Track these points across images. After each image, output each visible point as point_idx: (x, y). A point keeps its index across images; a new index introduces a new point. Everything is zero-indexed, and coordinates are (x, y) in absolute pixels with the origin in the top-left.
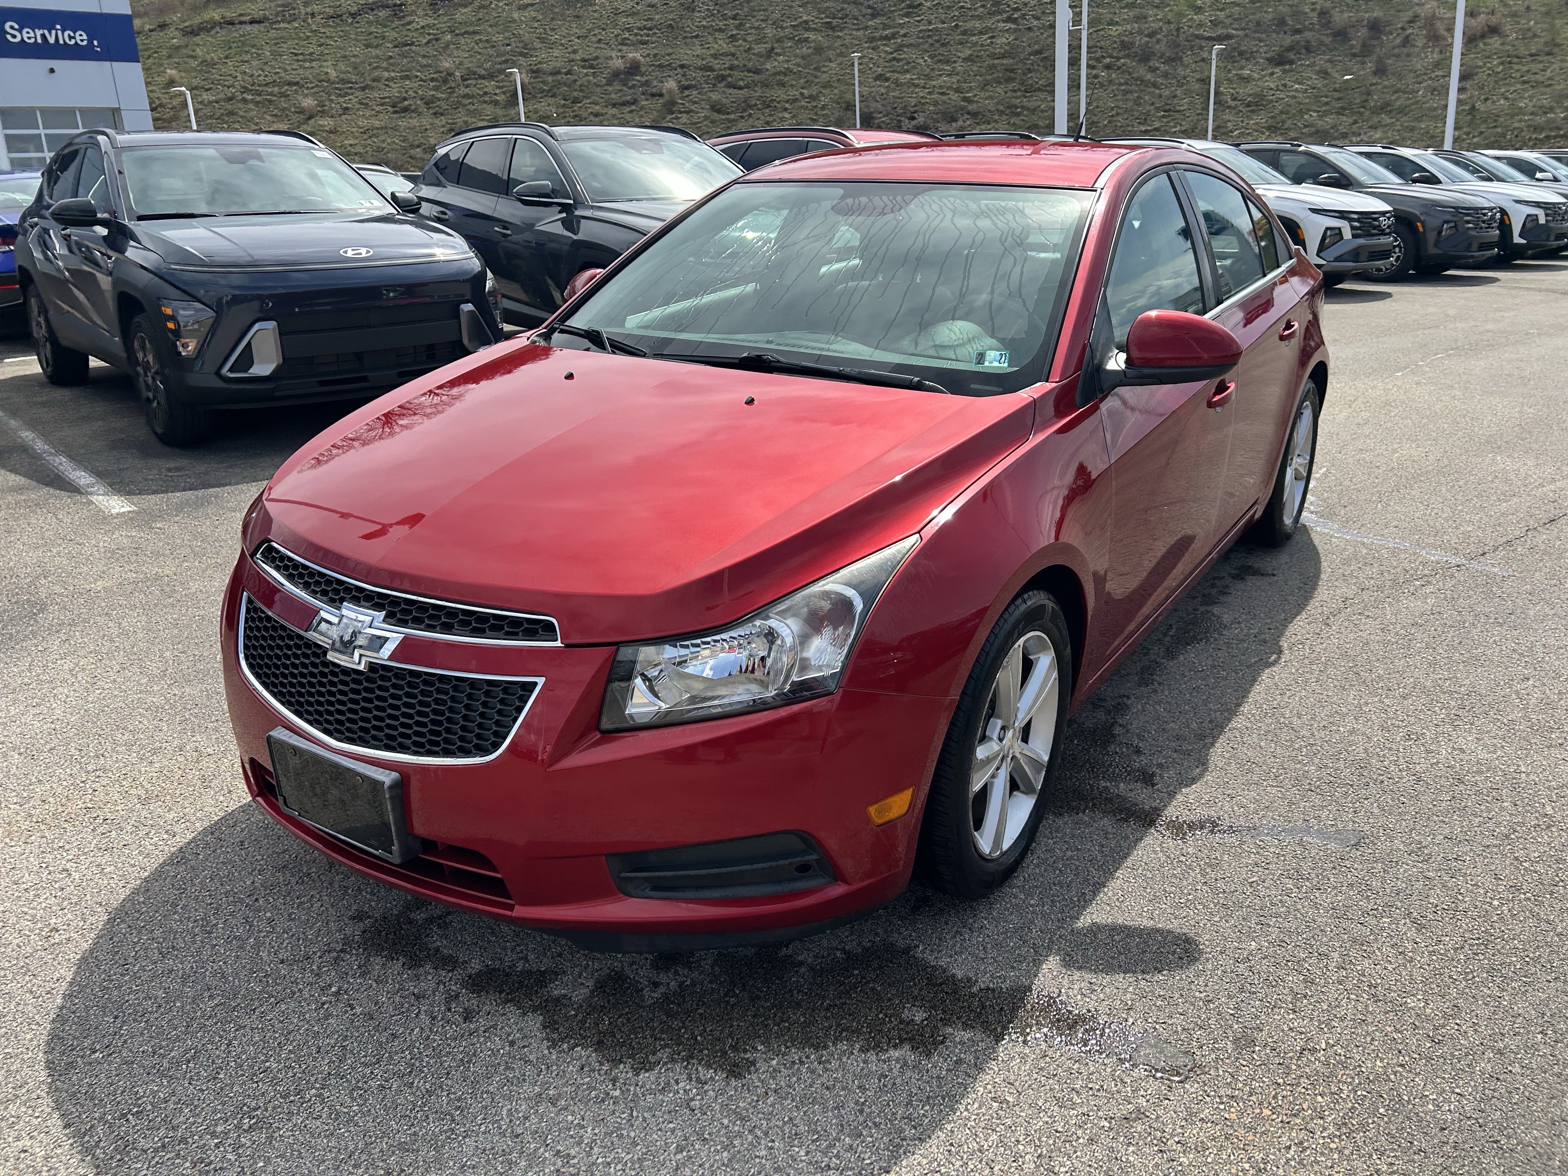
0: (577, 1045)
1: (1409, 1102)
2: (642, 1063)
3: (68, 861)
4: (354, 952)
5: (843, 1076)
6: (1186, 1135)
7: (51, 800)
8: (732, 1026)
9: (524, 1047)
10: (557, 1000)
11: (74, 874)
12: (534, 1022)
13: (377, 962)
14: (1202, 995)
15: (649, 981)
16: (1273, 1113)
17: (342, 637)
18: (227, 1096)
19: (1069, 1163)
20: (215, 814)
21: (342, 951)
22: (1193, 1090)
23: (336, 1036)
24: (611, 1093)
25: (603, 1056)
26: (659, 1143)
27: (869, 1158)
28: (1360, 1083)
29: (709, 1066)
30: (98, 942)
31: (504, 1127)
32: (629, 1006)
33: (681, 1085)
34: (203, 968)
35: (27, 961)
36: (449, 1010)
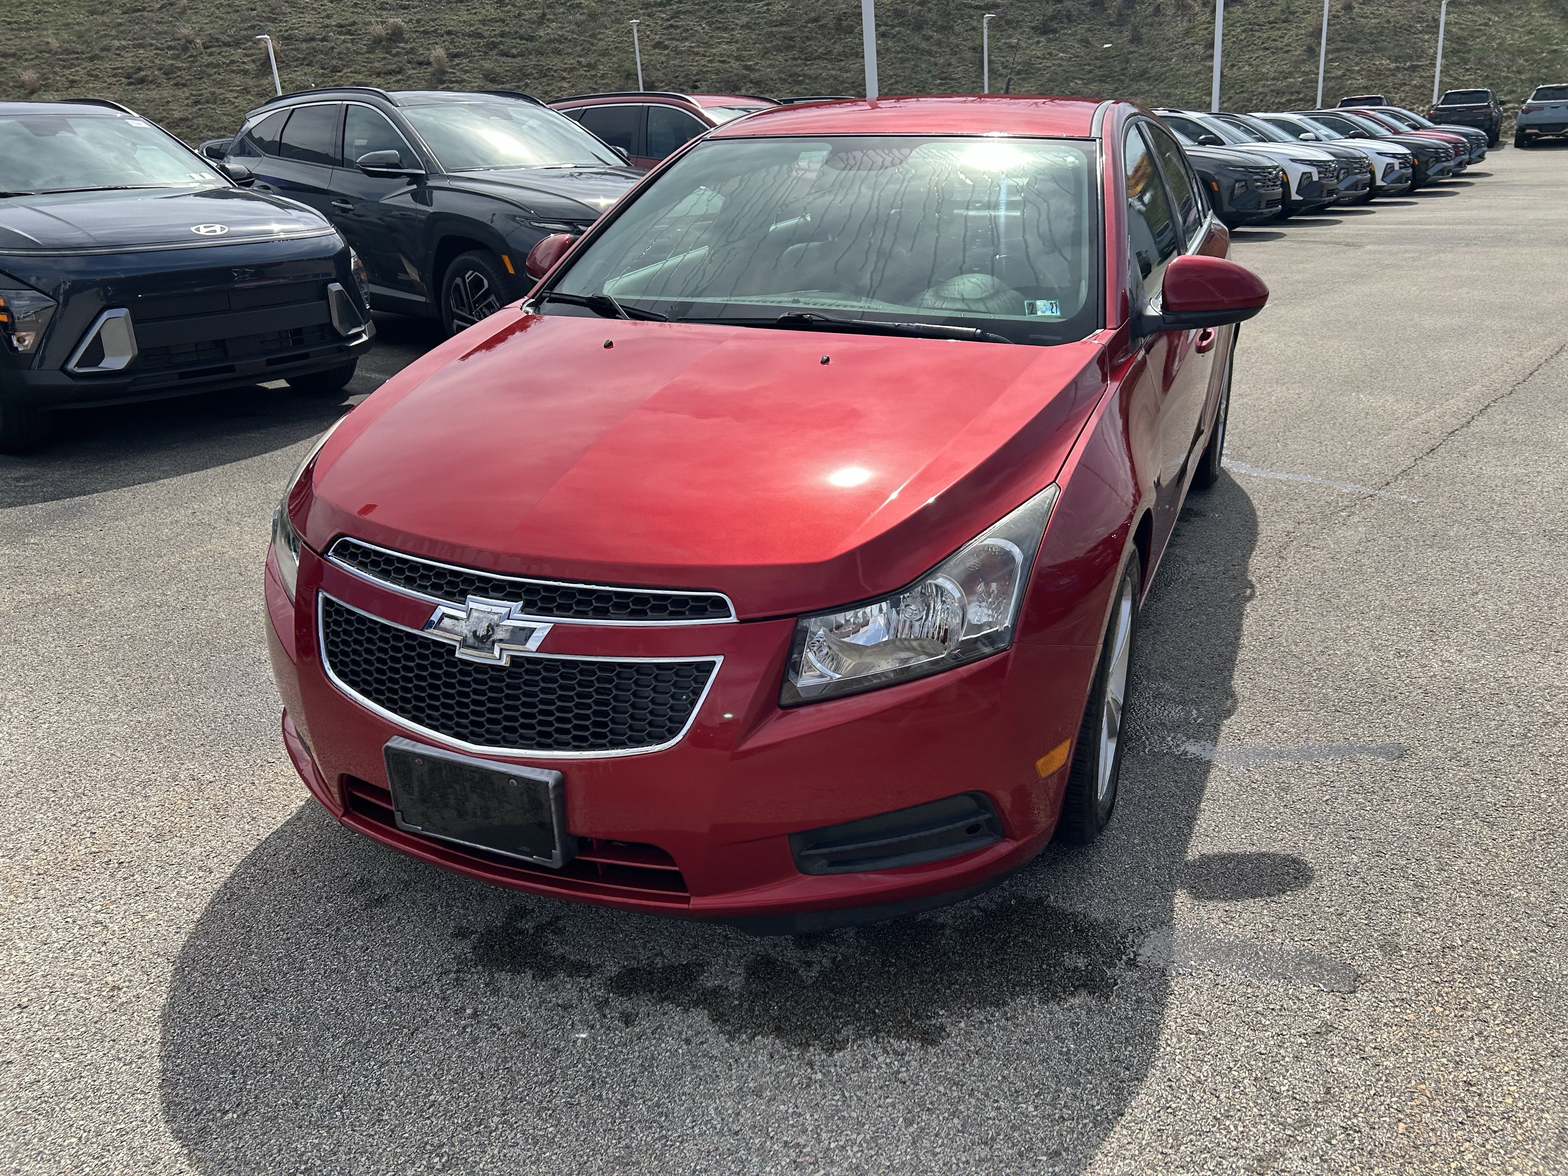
0: (755, 1035)
1: (1554, 982)
2: (831, 1043)
3: (97, 912)
4: (473, 970)
5: (1036, 1029)
6: (1378, 1040)
7: (45, 848)
8: (903, 995)
9: (702, 1043)
10: (715, 991)
11: (111, 925)
12: (700, 1017)
13: (504, 979)
14: (1332, 910)
15: (800, 962)
16: (1445, 1009)
17: (475, 633)
18: (401, 1137)
19: (1286, 1081)
20: (248, 843)
21: (458, 971)
22: (1365, 998)
23: (495, 1059)
24: (813, 1076)
25: (788, 1042)
26: (884, 1120)
27: (1098, 1104)
28: (1506, 972)
29: (899, 1037)
30: (174, 995)
31: (718, 1126)
32: (790, 989)
33: (881, 1059)
34: (310, 1007)
35: (98, 1026)
36: (605, 1016)
